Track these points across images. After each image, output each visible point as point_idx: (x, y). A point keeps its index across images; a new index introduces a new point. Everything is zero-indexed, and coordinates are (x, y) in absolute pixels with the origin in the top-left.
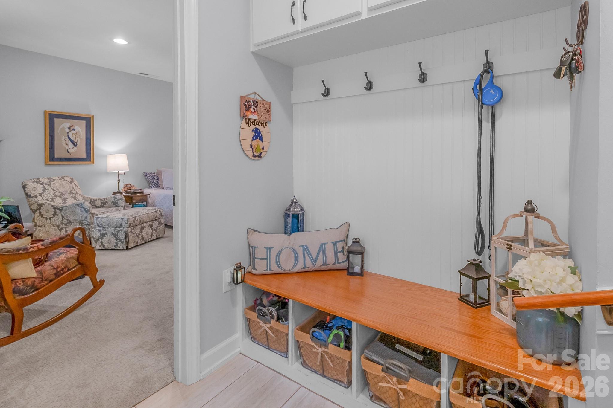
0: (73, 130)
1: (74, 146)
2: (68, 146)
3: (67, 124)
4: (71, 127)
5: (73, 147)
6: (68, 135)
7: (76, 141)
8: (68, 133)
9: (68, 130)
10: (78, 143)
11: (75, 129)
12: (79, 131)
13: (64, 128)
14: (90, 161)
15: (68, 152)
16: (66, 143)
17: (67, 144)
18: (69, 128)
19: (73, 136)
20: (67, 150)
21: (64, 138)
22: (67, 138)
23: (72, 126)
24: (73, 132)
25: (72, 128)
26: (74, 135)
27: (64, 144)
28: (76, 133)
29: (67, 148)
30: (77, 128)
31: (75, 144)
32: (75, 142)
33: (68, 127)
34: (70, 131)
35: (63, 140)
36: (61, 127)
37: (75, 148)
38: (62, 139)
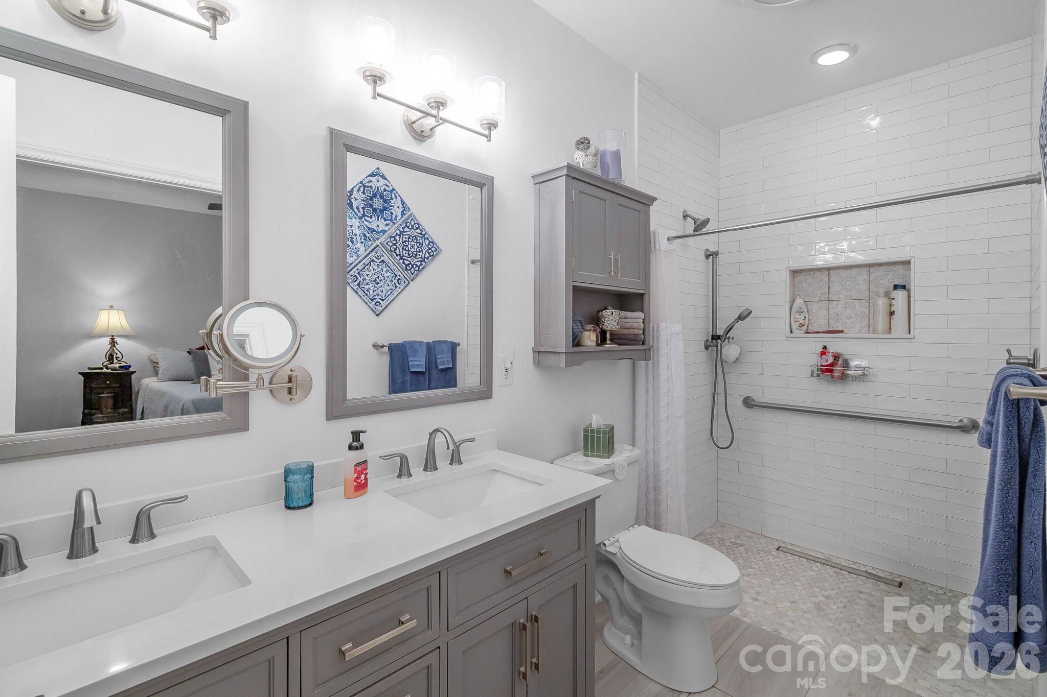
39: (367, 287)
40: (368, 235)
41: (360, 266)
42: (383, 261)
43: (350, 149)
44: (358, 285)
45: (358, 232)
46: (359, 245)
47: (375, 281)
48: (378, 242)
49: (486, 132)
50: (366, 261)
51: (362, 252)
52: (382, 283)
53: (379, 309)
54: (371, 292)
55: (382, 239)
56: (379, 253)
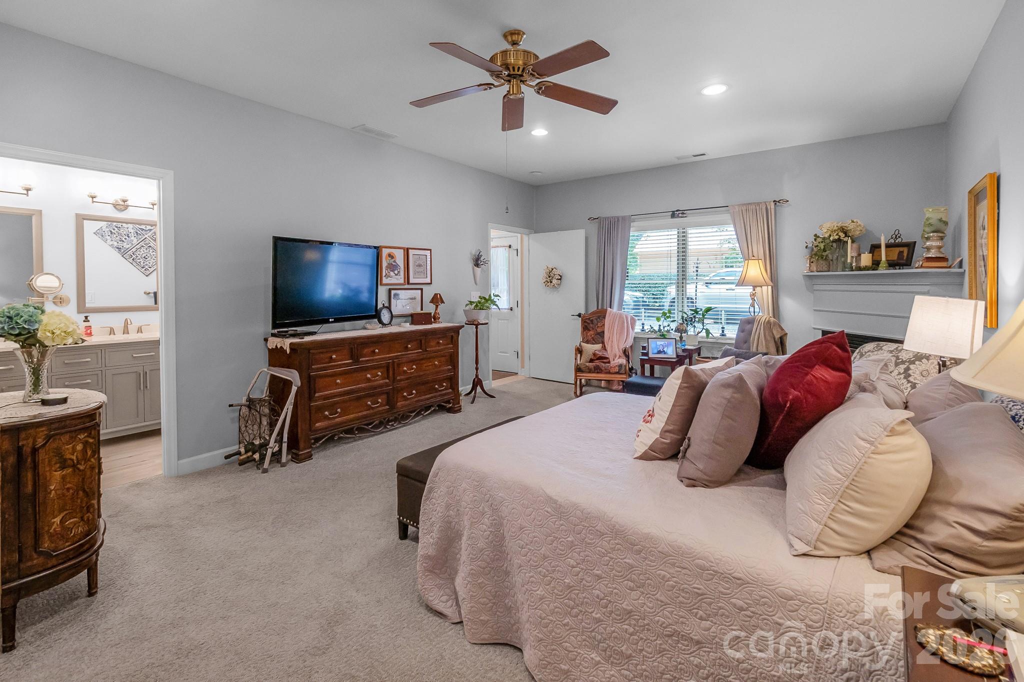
39: (139, 261)
40: (139, 232)
41: (134, 250)
42: (150, 246)
43: (84, 219)
44: (133, 260)
45: (132, 231)
46: (133, 238)
47: (144, 257)
48: (146, 236)
49: (152, 207)
50: (138, 246)
51: (135, 241)
52: (149, 258)
53: (148, 272)
54: (142, 263)
55: (149, 234)
56: (147, 242)
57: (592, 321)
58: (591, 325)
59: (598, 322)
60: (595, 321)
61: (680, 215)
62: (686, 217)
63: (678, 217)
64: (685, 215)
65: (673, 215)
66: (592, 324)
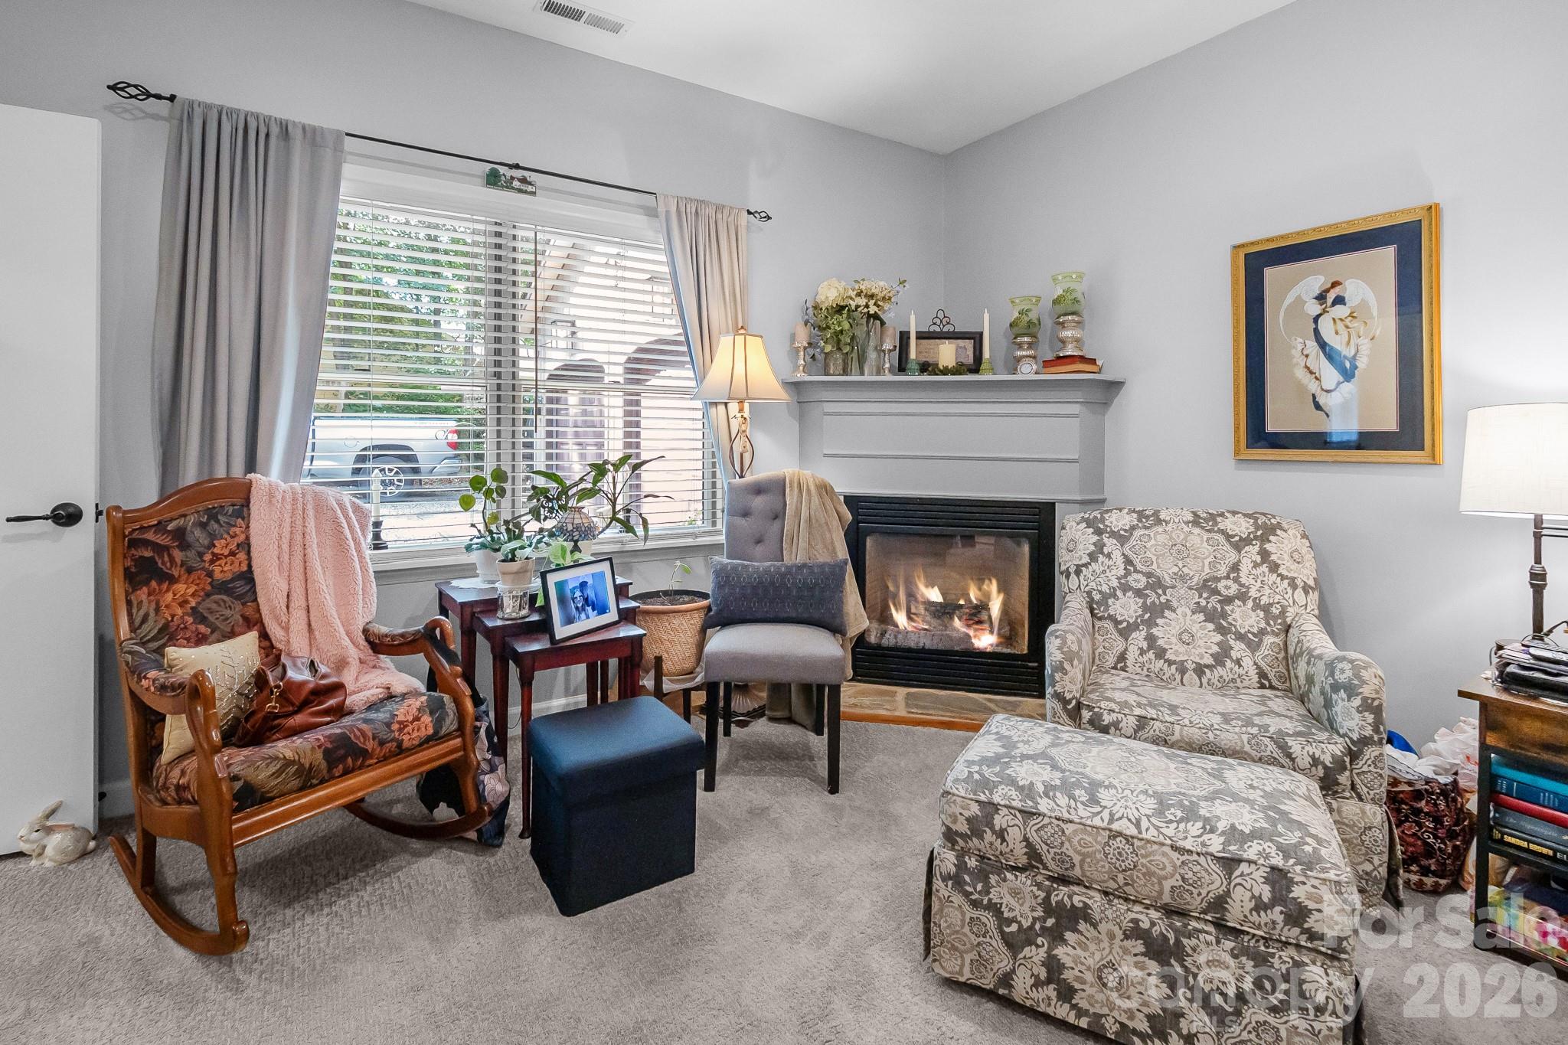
0: (1339, 300)
1: (1341, 379)
2: (1316, 378)
3: (1310, 277)
4: (1327, 291)
5: (1339, 383)
6: (1316, 331)
7: (1353, 352)
8: (1316, 319)
9: (1314, 308)
10: (1362, 363)
11: (1347, 296)
12: (1364, 304)
13: (1299, 301)
14: (1423, 449)
15: (1318, 407)
16: (1308, 368)
17: (1311, 373)
18: (1321, 298)
19: (1337, 333)
20: (1314, 395)
21: (1300, 347)
22: (1312, 346)
23: (1335, 284)
24: (1340, 311)
25: (1331, 296)
26: (1340, 326)
27: (1300, 373)
28: (1351, 315)
29: (1313, 387)
30: (1354, 290)
31: (1348, 365)
32: (1345, 357)
33: (1317, 292)
34: (1325, 311)
35: (1296, 353)
36: (1290, 299)
37: (1348, 388)
38: (1293, 352)
57: (180, 535)
58: (178, 555)
59: (213, 537)
60: (198, 536)
61: (516, 184)
62: (534, 193)
63: (508, 186)
64: (530, 189)
65: (493, 179)
66: (184, 546)
